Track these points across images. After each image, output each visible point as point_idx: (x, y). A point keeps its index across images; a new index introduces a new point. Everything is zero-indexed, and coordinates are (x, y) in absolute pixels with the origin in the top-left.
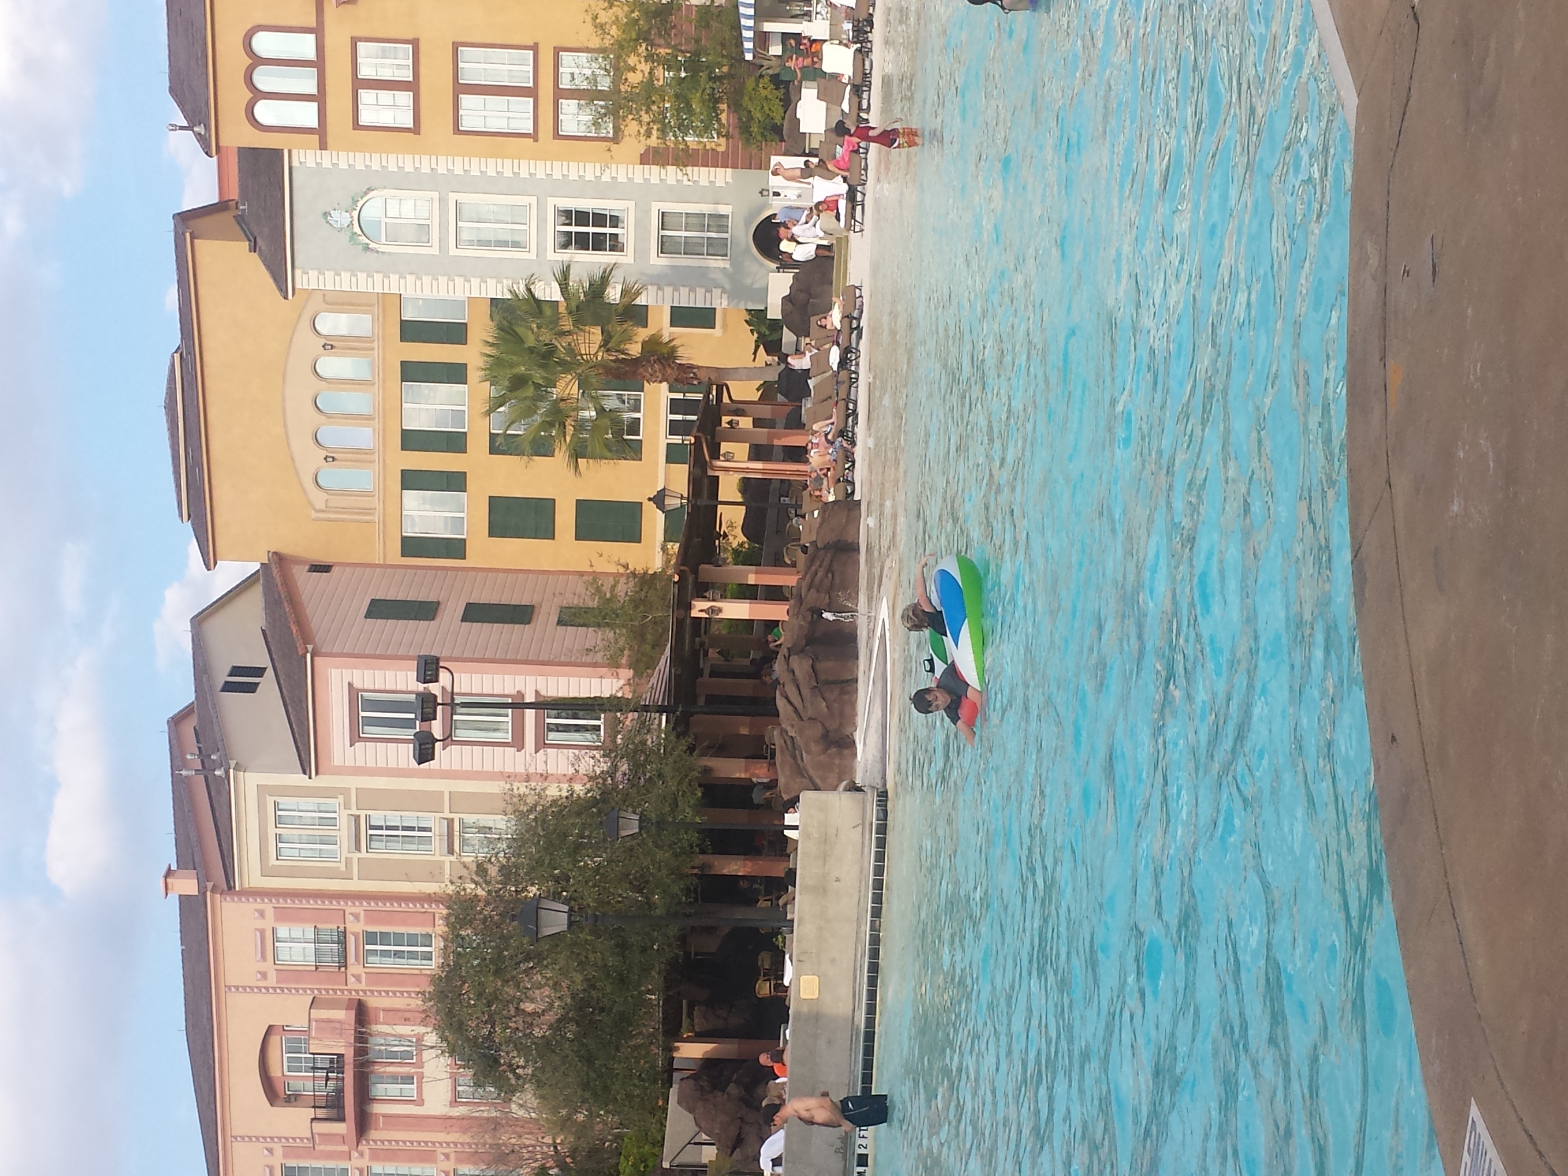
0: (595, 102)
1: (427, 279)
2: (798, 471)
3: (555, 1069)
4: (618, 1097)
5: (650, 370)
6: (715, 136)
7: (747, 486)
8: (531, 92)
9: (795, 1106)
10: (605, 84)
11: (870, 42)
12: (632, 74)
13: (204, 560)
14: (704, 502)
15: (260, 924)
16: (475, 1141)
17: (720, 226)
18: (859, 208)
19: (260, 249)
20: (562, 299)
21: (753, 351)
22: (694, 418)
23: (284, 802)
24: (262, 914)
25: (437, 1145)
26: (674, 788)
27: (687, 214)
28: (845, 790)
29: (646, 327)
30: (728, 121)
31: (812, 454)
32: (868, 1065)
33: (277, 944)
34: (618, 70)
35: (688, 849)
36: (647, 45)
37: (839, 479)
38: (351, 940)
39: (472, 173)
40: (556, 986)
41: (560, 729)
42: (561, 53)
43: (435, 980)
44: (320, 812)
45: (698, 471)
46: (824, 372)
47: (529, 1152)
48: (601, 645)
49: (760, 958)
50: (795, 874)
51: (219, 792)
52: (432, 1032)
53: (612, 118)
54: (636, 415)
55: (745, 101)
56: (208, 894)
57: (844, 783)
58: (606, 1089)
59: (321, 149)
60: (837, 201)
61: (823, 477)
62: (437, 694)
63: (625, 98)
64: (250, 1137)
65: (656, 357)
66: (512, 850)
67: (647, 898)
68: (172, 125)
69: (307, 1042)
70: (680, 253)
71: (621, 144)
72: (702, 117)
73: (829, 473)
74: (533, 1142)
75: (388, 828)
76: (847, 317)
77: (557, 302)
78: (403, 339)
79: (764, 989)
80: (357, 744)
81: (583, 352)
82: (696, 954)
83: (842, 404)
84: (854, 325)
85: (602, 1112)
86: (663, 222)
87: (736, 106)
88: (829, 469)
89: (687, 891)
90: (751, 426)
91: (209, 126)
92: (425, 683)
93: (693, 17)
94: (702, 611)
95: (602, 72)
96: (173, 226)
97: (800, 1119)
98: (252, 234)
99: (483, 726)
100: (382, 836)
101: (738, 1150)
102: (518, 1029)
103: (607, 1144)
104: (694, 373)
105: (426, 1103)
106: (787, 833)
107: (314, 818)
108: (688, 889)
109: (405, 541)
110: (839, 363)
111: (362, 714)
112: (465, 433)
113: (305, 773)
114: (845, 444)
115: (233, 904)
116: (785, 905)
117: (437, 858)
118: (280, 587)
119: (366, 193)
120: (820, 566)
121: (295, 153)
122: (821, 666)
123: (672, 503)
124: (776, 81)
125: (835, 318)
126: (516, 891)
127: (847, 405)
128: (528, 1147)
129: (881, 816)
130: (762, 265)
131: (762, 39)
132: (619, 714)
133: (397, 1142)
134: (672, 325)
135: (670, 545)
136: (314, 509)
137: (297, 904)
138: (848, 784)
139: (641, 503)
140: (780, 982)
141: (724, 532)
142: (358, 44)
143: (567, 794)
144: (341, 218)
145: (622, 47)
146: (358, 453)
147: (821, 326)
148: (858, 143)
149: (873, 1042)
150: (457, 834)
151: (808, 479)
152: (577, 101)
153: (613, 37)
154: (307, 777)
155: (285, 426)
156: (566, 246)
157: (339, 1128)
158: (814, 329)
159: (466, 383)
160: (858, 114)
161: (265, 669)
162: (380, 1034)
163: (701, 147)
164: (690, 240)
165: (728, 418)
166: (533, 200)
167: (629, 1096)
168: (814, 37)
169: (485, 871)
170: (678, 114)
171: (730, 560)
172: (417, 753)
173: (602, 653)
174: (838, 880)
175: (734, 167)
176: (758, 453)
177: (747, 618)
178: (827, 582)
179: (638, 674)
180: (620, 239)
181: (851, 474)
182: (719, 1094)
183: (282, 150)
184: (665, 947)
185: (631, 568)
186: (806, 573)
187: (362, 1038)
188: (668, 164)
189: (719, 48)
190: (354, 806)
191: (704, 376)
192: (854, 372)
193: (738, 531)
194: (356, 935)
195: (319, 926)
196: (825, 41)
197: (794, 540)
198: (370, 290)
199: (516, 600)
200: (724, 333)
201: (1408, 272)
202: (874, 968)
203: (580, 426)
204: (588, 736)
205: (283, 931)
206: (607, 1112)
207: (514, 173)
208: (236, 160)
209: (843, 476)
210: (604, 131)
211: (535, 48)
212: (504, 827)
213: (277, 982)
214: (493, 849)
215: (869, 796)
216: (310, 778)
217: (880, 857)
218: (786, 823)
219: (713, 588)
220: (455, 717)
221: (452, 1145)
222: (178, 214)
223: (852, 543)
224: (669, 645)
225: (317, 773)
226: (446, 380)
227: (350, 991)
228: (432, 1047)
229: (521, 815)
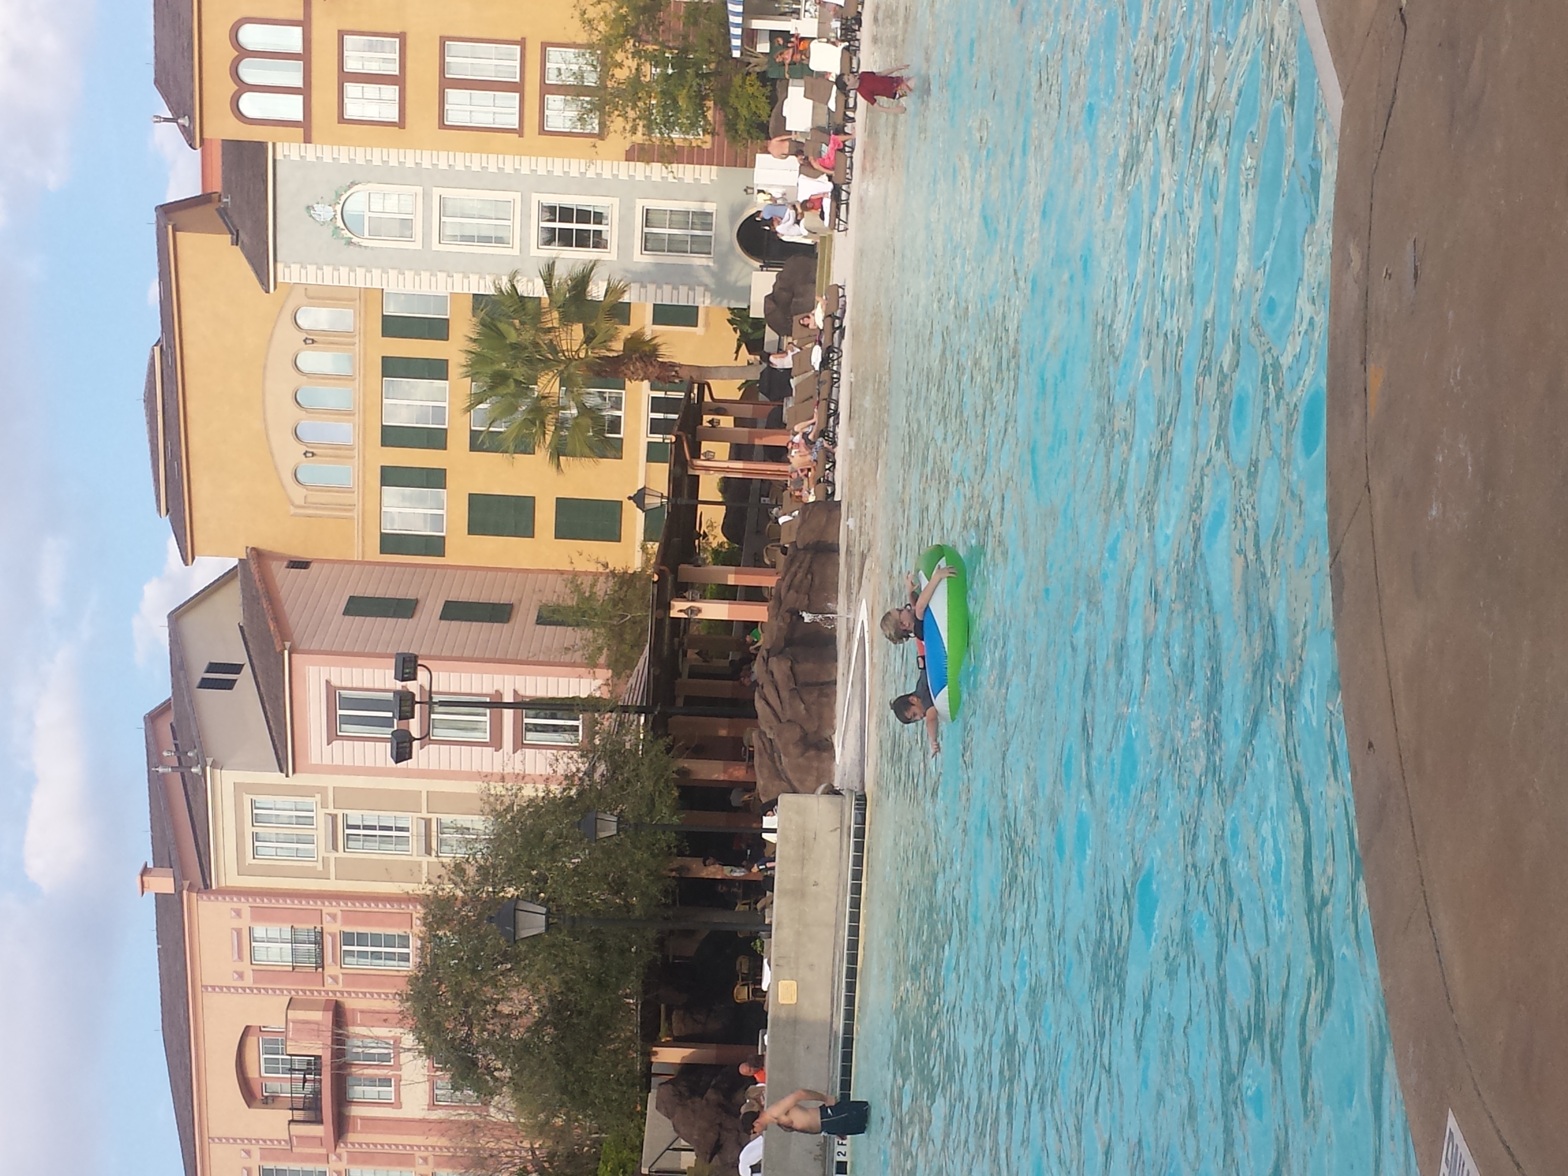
0: (582, 98)
1: (409, 274)
2: (779, 471)
3: (532, 1074)
4: (597, 1101)
5: (632, 368)
6: (701, 133)
7: (727, 485)
8: (517, 87)
9: (772, 1113)
10: (591, 80)
11: (858, 40)
12: (619, 69)
13: (182, 556)
14: (684, 500)
15: (237, 923)
16: (453, 1145)
17: (703, 224)
18: (843, 207)
19: (242, 242)
20: (546, 295)
21: (735, 350)
22: (675, 416)
23: (262, 800)
24: (238, 913)
25: (415, 1148)
26: (651, 789)
27: (671, 211)
28: (823, 793)
29: (629, 324)
30: (714, 117)
31: (793, 454)
32: (847, 1071)
33: (254, 944)
34: (605, 66)
35: (666, 849)
36: (635, 42)
37: (819, 481)
38: (328, 940)
39: (457, 168)
40: (534, 988)
41: (539, 729)
42: (548, 49)
43: (413, 980)
44: (296, 810)
45: (679, 470)
46: (806, 372)
47: (507, 1156)
48: (580, 644)
49: (738, 963)
50: (773, 878)
51: (195, 789)
52: (408, 1034)
53: (598, 113)
54: (618, 413)
55: (732, 100)
56: (185, 892)
57: (822, 787)
58: (584, 1093)
59: (305, 142)
60: (822, 199)
61: (803, 477)
62: (415, 692)
63: (611, 94)
64: (227, 1139)
65: (638, 355)
66: (489, 851)
67: (625, 900)
68: (157, 117)
69: (284, 1042)
70: (664, 251)
71: (607, 140)
72: (688, 114)
73: (810, 474)
74: (512, 1147)
75: (366, 827)
76: (830, 316)
77: (540, 298)
78: (385, 334)
79: (742, 994)
80: (334, 742)
81: (565, 348)
82: (675, 958)
83: (823, 404)
84: (837, 325)
85: (580, 1117)
86: (647, 219)
87: (722, 104)
88: (809, 470)
89: (666, 893)
90: (732, 425)
91: (194, 118)
92: (403, 680)
93: (682, 13)
94: (681, 611)
95: (589, 68)
96: (155, 219)
97: (779, 1125)
98: (234, 226)
99: (462, 725)
100: (359, 835)
101: (716, 1156)
102: (494, 1031)
103: (586, 1149)
104: (676, 372)
105: (403, 1106)
106: (765, 836)
107: (292, 817)
108: (666, 891)
109: (384, 537)
110: (821, 363)
111: (340, 712)
112: (446, 430)
113: (281, 771)
114: (826, 444)
115: (210, 903)
116: (764, 908)
117: (415, 858)
118: (258, 583)
119: (350, 187)
120: (800, 567)
121: (279, 146)
122: (800, 668)
123: (652, 502)
124: (763, 77)
125: (818, 317)
126: (494, 892)
127: (829, 405)
128: (507, 1150)
129: (860, 820)
130: (747, 263)
131: (750, 36)
132: (596, 715)
133: (375, 1145)
134: (654, 324)
135: (649, 545)
136: (293, 504)
137: (274, 903)
138: (825, 788)
139: (622, 502)
140: (757, 987)
141: (704, 532)
142: (345, 37)
143: (543, 794)
144: (324, 212)
145: (609, 43)
146: (337, 449)
147: (803, 325)
148: (844, 142)
149: (852, 1048)
150: (434, 834)
151: (789, 479)
152: (563, 97)
153: (600, 32)
154: (284, 775)
155: (265, 420)
156: (549, 242)
157: (317, 1130)
158: (796, 327)
159: (447, 379)
160: (845, 113)
161: (243, 665)
162: (357, 1036)
163: (687, 144)
164: (676, 238)
165: (710, 417)
166: (518, 196)
167: (608, 1101)
168: (802, 35)
169: (463, 871)
170: (664, 111)
171: (710, 559)
172: (395, 753)
173: (581, 652)
174: (816, 884)
175: (719, 164)
176: (739, 452)
177: (726, 618)
178: (806, 583)
179: (617, 674)
180: (604, 236)
181: (831, 474)
182: (697, 1099)
183: (267, 143)
184: (643, 949)
185: (611, 567)
186: (786, 574)
187: (339, 1041)
188: (653, 161)
189: (707, 45)
190: (331, 805)
191: (685, 374)
192: (836, 372)
193: (718, 531)
194: (333, 936)
195: (295, 926)
196: (814, 39)
197: (773, 541)
198: (352, 284)
199: (494, 597)
200: (707, 330)
201: (1390, 275)
202: (852, 973)
203: (561, 424)
204: (566, 736)
205: (259, 931)
206: (585, 1117)
207: (499, 168)
208: (220, 153)
209: (824, 477)
210: (590, 127)
211: (522, 43)
212: (482, 828)
213: (254, 982)
214: (471, 849)
215: (847, 798)
216: (287, 776)
217: (858, 861)
218: (764, 826)
219: (692, 588)
220: (433, 716)
221: (430, 1149)
222: (161, 206)
223: (832, 544)
224: (648, 646)
225: (294, 772)
226: (427, 375)
227: (327, 992)
228: (409, 1050)
229: (498, 815)
